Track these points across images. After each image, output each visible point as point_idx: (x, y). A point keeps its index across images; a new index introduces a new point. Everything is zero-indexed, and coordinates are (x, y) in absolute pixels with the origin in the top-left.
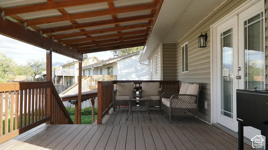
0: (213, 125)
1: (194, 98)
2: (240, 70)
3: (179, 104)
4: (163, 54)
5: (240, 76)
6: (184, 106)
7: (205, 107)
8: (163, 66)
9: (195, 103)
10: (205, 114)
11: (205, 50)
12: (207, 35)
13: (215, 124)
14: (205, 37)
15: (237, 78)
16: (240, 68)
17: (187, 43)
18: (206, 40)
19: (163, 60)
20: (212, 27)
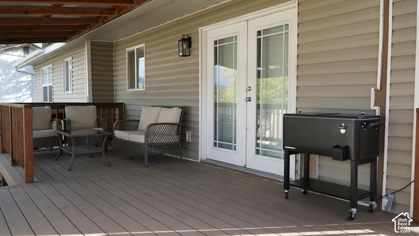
0: (203, 162)
1: (176, 128)
2: (250, 90)
3: (156, 137)
4: (92, 60)
5: (250, 98)
6: (164, 140)
7: (187, 139)
8: (92, 79)
9: (177, 134)
10: (187, 149)
11: (186, 61)
12: (191, 39)
13: (204, 160)
14: (188, 41)
15: (247, 99)
16: (250, 87)
17: (143, 45)
18: (189, 46)
19: (92, 70)
20: (202, 30)
